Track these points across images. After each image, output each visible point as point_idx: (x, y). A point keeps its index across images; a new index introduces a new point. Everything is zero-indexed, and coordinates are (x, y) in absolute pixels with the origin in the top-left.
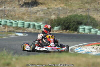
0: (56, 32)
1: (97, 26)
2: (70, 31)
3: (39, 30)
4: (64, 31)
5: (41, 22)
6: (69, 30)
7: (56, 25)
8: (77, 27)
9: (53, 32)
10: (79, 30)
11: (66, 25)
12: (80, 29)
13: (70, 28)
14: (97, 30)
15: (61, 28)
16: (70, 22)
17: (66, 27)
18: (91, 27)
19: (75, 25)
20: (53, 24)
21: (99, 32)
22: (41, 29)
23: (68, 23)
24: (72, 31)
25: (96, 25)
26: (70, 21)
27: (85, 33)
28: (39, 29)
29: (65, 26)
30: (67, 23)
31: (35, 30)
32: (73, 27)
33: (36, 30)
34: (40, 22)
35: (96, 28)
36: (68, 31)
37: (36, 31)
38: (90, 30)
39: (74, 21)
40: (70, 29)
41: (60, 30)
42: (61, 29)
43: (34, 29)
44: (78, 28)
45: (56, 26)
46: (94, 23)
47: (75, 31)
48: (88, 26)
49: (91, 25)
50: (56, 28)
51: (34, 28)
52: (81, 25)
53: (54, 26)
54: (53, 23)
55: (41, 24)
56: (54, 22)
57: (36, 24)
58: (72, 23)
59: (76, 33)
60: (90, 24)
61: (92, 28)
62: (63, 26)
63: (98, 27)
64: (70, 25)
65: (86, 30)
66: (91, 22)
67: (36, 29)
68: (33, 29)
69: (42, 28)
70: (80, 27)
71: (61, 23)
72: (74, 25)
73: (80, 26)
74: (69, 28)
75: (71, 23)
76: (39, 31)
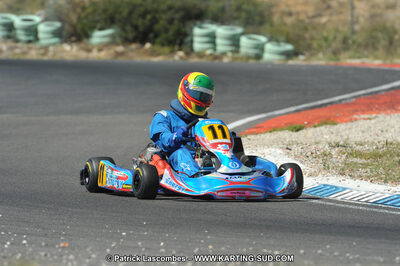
0: (100, 50)
1: (261, 23)
2: (157, 48)
3: (31, 45)
4: (134, 46)
5: (39, 12)
6: (153, 43)
7: (97, 22)
8: (183, 30)
9: (89, 51)
10: (192, 42)
11: (140, 22)
12: (197, 39)
13: (156, 36)
14: (263, 39)
15: (121, 36)
16: (156, 11)
17: (141, 29)
18: (239, 30)
19: (176, 22)
20: (85, 21)
21: (269, 47)
22: (37, 39)
23: (149, 17)
24: (163, 45)
25: (257, 18)
26: (155, 6)
27: (217, 53)
28: (29, 42)
29: (136, 28)
30: (143, 16)
31: (13, 44)
32: (166, 30)
33: (19, 45)
34: (32, 13)
35: (259, 33)
36: (148, 45)
37: (16, 47)
38: (235, 41)
39: (170, 8)
40: (158, 40)
41: (117, 45)
42: (118, 40)
43: (10, 43)
44: (186, 35)
45: (101, 29)
46: (248, 12)
47: (176, 47)
48: (228, 25)
49: (237, 22)
50: (99, 37)
51: (8, 37)
52: (198, 23)
53: (93, 28)
54: (86, 17)
55: (37, 19)
56: (89, 10)
57: (17, 21)
58: (164, 16)
59: (181, 53)
60: (236, 18)
61: (243, 34)
62: (128, 28)
63: (267, 27)
64: (155, 21)
65: (219, 41)
66: (239, 9)
67: (17, 41)
68: (5, 42)
69: (41, 35)
70: (197, 31)
71: (118, 17)
72: (171, 22)
73: (195, 25)
74: (151, 35)
75: (157, 16)
76: (30, 49)
